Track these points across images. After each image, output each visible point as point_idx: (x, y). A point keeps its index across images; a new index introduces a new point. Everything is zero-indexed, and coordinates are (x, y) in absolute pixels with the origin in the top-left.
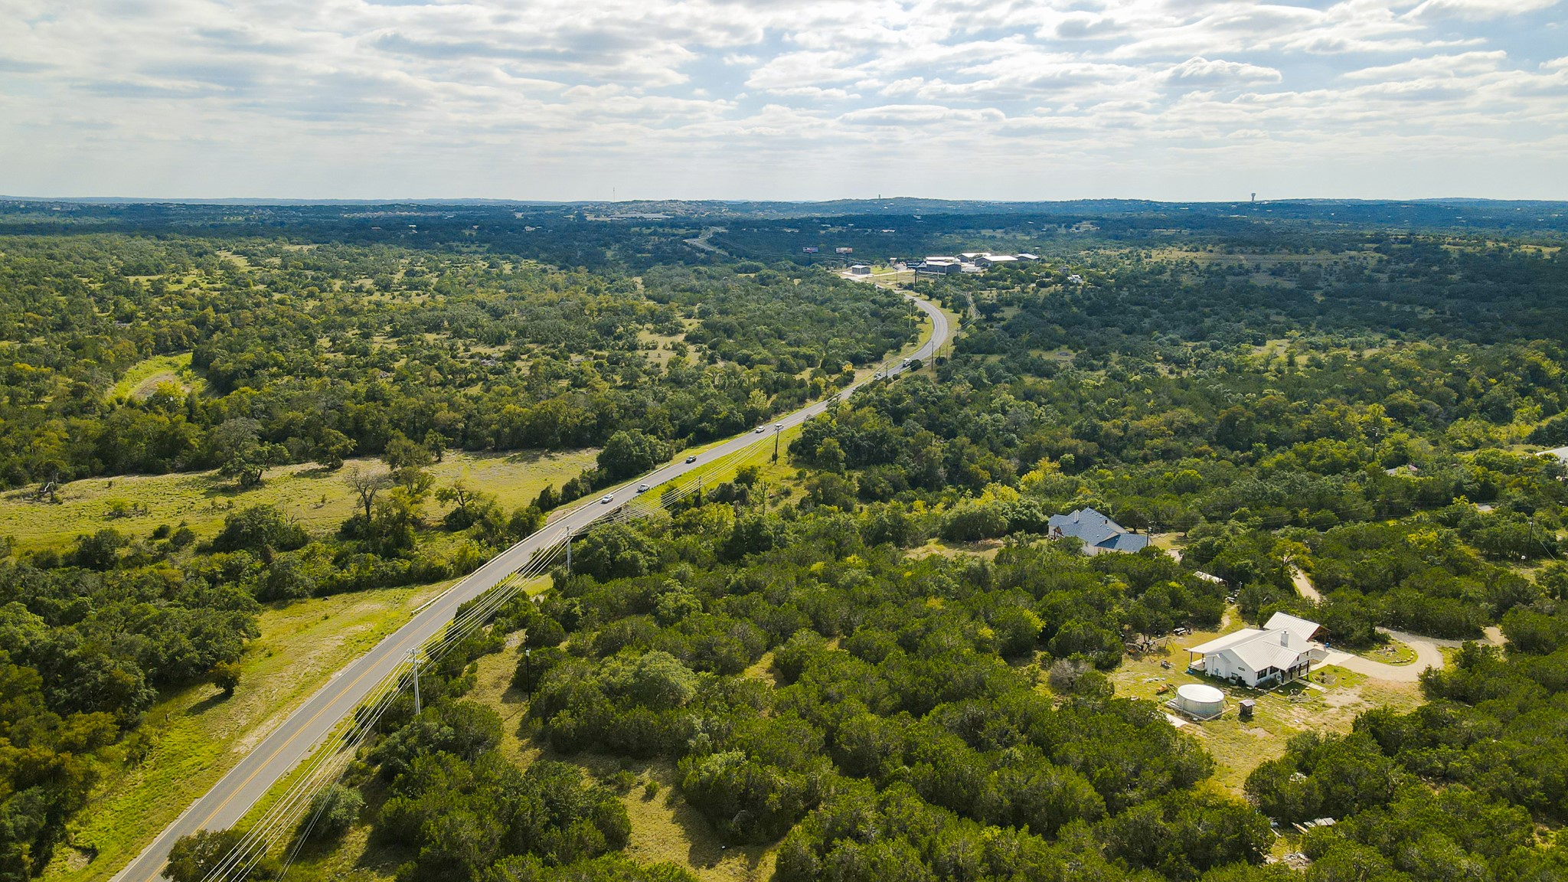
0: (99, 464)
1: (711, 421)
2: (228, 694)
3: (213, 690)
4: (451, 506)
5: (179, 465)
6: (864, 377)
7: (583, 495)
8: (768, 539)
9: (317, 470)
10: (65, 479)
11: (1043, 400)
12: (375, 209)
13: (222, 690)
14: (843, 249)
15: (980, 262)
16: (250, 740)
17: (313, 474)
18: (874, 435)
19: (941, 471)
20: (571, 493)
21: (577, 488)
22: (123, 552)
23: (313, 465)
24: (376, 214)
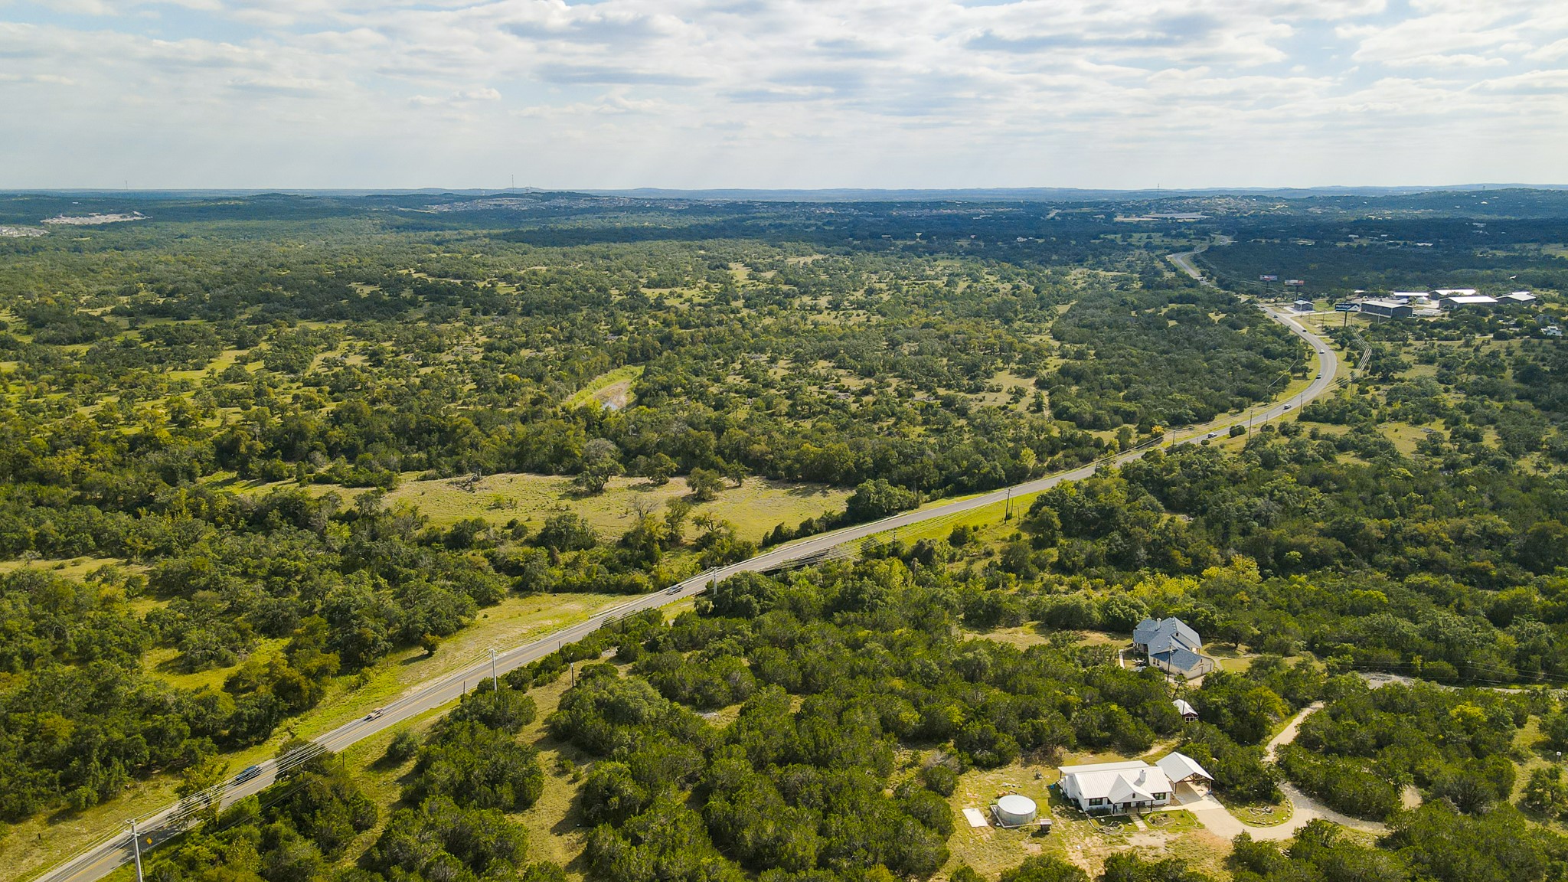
0: (513, 464)
1: (972, 475)
2: (430, 655)
3: (421, 651)
4: (703, 531)
5: (562, 469)
6: (1172, 437)
7: (816, 532)
8: (863, 601)
9: (648, 484)
10: (487, 472)
11: (1333, 486)
12: (924, 205)
13: (427, 652)
14: (1292, 282)
15: (1446, 304)
16: (417, 689)
17: (643, 488)
18: (1104, 508)
19: (1142, 553)
20: (806, 530)
21: (811, 527)
22: (480, 536)
23: (646, 480)
24: (920, 212)
